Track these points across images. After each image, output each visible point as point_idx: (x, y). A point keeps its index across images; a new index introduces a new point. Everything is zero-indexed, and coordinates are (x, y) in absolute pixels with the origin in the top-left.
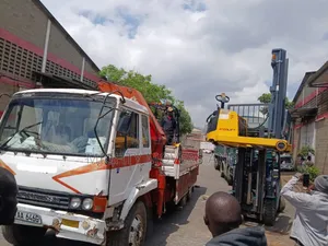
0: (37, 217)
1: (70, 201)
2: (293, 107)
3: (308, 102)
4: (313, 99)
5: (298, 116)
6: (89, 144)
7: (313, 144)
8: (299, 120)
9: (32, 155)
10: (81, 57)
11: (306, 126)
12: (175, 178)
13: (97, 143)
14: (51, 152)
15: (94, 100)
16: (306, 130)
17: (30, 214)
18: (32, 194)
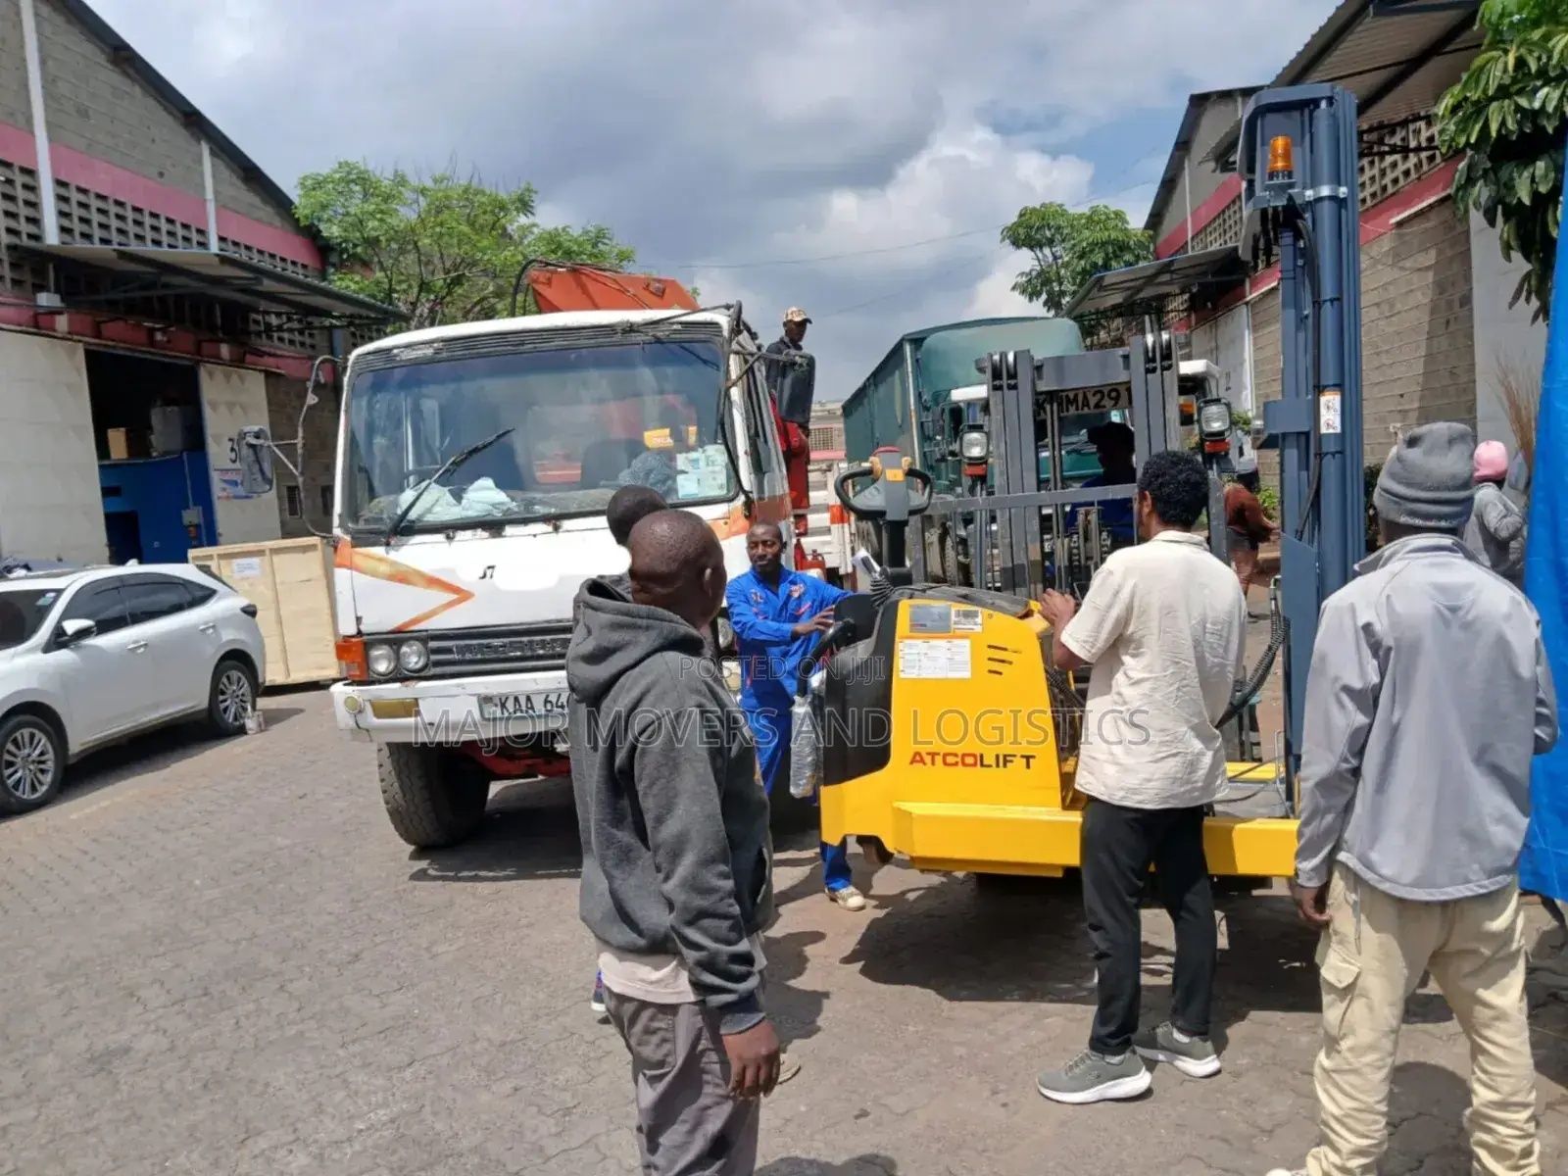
2: (1148, 252)
3: (1209, 224)
4: (1228, 207)
5: (1175, 289)
6: (683, 472)
7: (1243, 396)
8: (1178, 303)
9: (509, 530)
10: (194, 142)
11: (1211, 326)
12: (842, 572)
13: (702, 464)
14: (573, 510)
15: (658, 341)
16: (1213, 344)
17: (556, 695)
18: (543, 641)
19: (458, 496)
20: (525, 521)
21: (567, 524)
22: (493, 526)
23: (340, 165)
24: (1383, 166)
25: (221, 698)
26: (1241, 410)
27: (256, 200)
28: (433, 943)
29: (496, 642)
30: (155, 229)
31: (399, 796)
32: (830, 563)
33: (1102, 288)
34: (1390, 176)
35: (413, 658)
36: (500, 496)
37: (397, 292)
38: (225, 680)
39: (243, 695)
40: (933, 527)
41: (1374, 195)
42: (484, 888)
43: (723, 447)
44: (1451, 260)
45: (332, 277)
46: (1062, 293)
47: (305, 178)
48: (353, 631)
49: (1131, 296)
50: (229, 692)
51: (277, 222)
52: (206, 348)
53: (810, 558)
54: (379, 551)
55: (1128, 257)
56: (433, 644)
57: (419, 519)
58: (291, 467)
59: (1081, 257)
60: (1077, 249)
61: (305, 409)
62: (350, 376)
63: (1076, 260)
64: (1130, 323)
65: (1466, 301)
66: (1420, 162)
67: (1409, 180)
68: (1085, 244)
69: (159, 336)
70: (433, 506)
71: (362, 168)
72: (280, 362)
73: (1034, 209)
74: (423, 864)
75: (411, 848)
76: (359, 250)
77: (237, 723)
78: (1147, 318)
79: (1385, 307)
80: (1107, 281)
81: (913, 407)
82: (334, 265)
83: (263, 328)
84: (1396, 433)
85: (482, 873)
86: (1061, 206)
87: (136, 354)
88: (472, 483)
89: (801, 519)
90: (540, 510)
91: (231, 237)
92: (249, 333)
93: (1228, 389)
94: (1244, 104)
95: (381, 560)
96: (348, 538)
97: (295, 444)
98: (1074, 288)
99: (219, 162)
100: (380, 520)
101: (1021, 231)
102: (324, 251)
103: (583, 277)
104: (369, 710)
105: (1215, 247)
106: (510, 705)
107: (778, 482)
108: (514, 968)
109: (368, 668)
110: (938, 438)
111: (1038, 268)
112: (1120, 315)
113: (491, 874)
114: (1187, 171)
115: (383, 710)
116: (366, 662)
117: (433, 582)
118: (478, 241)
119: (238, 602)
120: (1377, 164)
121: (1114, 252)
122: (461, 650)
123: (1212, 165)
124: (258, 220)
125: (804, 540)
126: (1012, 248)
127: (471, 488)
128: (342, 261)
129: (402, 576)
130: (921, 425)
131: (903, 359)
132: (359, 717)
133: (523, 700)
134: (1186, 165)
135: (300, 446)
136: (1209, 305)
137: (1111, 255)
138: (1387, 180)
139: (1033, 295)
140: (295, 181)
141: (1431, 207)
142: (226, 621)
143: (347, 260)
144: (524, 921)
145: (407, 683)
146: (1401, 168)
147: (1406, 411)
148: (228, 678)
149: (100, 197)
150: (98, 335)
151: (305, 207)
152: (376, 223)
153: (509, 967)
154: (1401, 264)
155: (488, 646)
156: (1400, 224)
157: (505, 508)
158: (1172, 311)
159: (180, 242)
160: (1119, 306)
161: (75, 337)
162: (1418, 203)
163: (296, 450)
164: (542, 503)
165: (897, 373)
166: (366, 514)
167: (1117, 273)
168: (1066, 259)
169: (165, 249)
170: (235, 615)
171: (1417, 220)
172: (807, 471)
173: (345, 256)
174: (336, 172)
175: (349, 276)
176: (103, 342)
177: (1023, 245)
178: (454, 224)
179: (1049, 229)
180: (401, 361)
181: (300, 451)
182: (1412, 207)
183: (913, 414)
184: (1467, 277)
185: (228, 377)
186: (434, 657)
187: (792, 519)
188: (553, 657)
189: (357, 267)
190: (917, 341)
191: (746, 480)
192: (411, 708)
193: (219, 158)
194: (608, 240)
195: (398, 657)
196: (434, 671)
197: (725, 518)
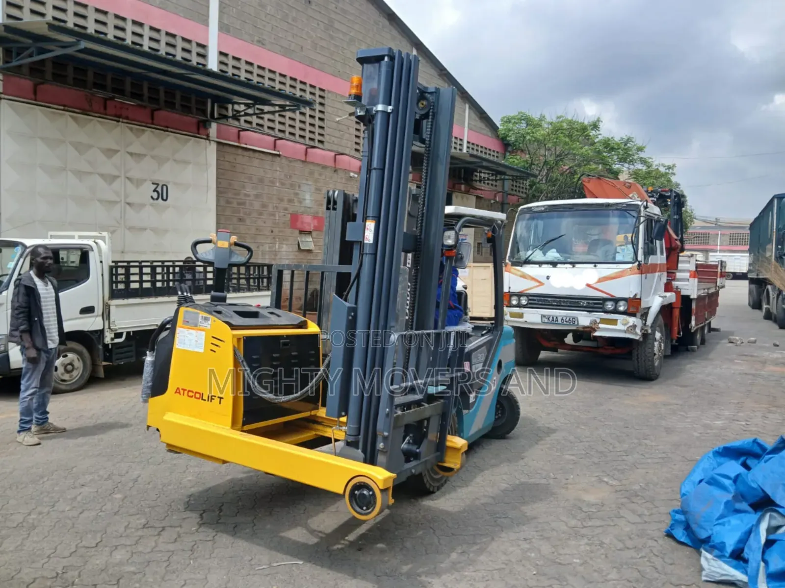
0: (574, 320)
1: (603, 304)
6: (618, 253)
9: (559, 266)
10: (463, 104)
12: (691, 297)
14: (580, 261)
17: (566, 318)
18: (564, 301)
19: (544, 254)
20: (564, 263)
21: (577, 266)
22: (554, 264)
23: (519, 113)
27: (484, 126)
29: (550, 299)
32: (685, 293)
35: (524, 301)
36: (557, 255)
37: (534, 164)
45: (508, 157)
47: (504, 117)
48: (507, 291)
52: (457, 186)
53: (674, 289)
54: (519, 268)
56: (530, 298)
57: (532, 260)
70: (537, 256)
71: (527, 114)
72: (482, 192)
76: (521, 145)
81: (774, 231)
82: (509, 152)
83: (478, 179)
88: (549, 250)
89: (671, 274)
90: (569, 260)
91: (472, 141)
92: (472, 180)
95: (518, 271)
96: (510, 263)
99: (471, 111)
100: (520, 259)
102: (506, 145)
103: (601, 181)
104: (509, 314)
106: (551, 319)
107: (659, 259)
109: (511, 302)
115: (513, 315)
117: (533, 279)
118: (572, 145)
122: (538, 300)
125: (673, 282)
128: (513, 150)
129: (524, 276)
131: (773, 207)
133: (555, 318)
140: (500, 118)
145: (521, 308)
151: (502, 130)
157: (559, 259)
164: (570, 258)
165: (770, 212)
166: (516, 256)
172: (679, 256)
173: (515, 148)
174: (517, 115)
175: (515, 157)
183: (774, 233)
185: (462, 198)
186: (530, 302)
187: (666, 273)
188: (566, 306)
189: (519, 152)
190: (781, 198)
191: (640, 257)
192: (521, 316)
193: (472, 110)
194: (633, 142)
195: (519, 300)
196: (529, 306)
197: (630, 269)
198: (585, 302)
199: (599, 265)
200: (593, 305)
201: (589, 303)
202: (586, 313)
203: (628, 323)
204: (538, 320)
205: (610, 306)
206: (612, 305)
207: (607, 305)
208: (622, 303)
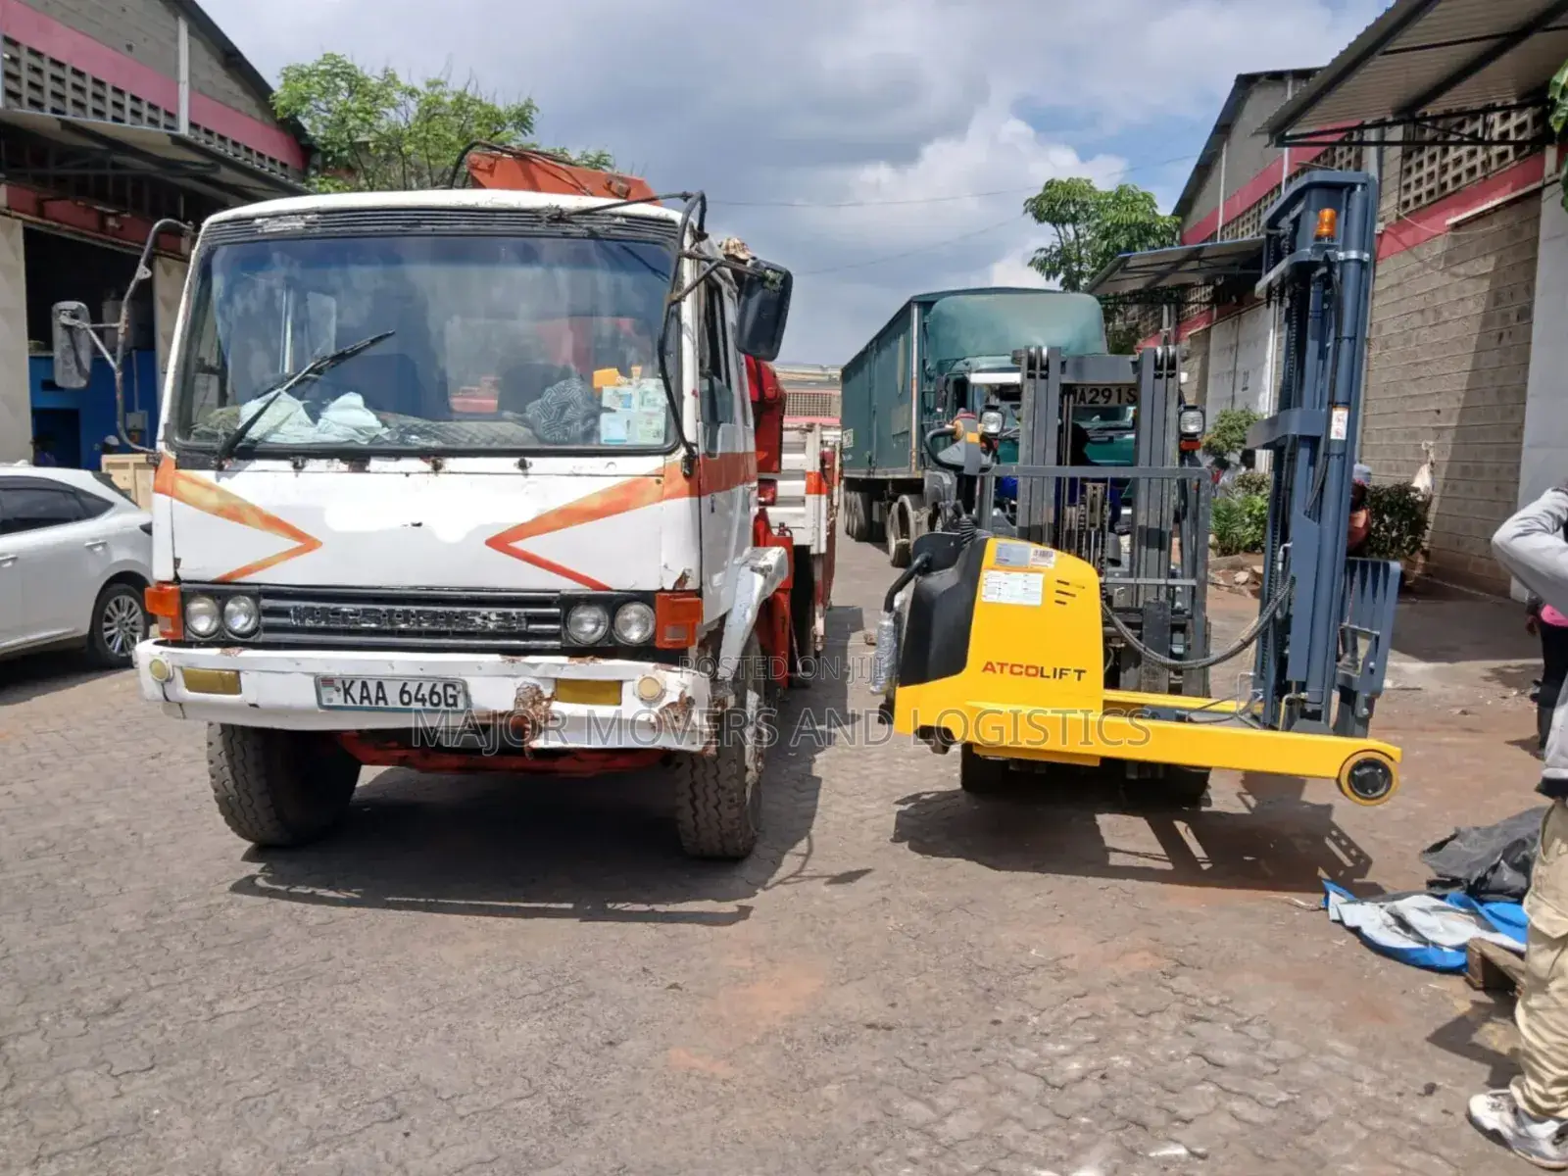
0: (449, 692)
1: (562, 619)
2: (1174, 239)
3: (1242, 215)
4: (1265, 197)
5: (1198, 279)
6: (609, 410)
7: (1260, 399)
8: (1202, 294)
9: (375, 464)
10: (170, 18)
11: (1233, 323)
12: (813, 551)
13: (635, 402)
14: (462, 446)
15: (593, 235)
16: (1233, 342)
17: (417, 684)
18: (407, 612)
19: (314, 415)
20: (397, 454)
21: (451, 463)
22: (356, 457)
23: (327, 57)
24: (1445, 161)
25: (106, 625)
26: (1258, 413)
27: (235, 88)
28: (221, 997)
29: (346, 608)
30: (118, 105)
31: (230, 784)
32: (799, 539)
33: (1125, 270)
34: (1452, 172)
35: (241, 618)
36: (369, 419)
38: (112, 605)
39: (134, 623)
40: (924, 505)
41: (1431, 193)
42: (315, 913)
43: (661, 382)
44: (1513, 267)
45: (314, 180)
46: (1081, 275)
47: (288, 68)
48: (169, 576)
49: (1154, 282)
50: (117, 619)
51: (257, 113)
52: (165, 240)
53: (775, 532)
54: (208, 476)
55: (1152, 241)
56: (267, 603)
57: (262, 439)
58: (108, 357)
59: (1104, 238)
60: (1101, 228)
61: (132, 285)
62: (199, 250)
63: (1098, 240)
64: (1146, 313)
65: (1526, 314)
66: (1490, 159)
67: (1473, 178)
68: (1109, 224)
69: (111, 222)
70: (282, 423)
71: (349, 62)
73: (1062, 183)
74: (255, 868)
75: (248, 845)
76: (345, 153)
77: (124, 655)
78: (1165, 308)
79: (1430, 315)
80: (1132, 263)
81: (915, 375)
82: (316, 168)
84: (1427, 452)
85: (321, 892)
86: (1088, 181)
87: (85, 240)
88: (335, 397)
89: (767, 485)
90: (418, 441)
93: (1245, 389)
94: (1294, 87)
95: (209, 487)
96: (172, 455)
97: (116, 329)
98: (1094, 269)
99: (196, 42)
100: (213, 436)
101: (1045, 204)
102: (305, 150)
103: (533, 167)
104: (180, 679)
105: (1247, 238)
106: (356, 691)
107: (739, 437)
108: (309, 1050)
109: (185, 624)
110: (939, 410)
111: (1059, 245)
112: (1137, 302)
113: (332, 894)
114: (1224, 157)
115: (198, 681)
116: (183, 618)
117: (272, 522)
119: (139, 518)
120: (1438, 158)
121: (1139, 235)
122: (300, 614)
123: (1266, 139)
124: (238, 111)
125: (770, 510)
126: (1033, 222)
127: (333, 405)
128: (326, 164)
129: (234, 512)
130: (922, 396)
131: (909, 323)
132: (168, 687)
133: (372, 687)
134: (1224, 150)
135: (121, 331)
136: (1234, 299)
137: (1136, 239)
138: (1448, 178)
139: (1051, 273)
141: (1496, 209)
142: (122, 538)
143: (332, 163)
144: (348, 974)
145: (231, 650)
146: (1466, 165)
147: (1442, 429)
148: (117, 603)
149: (55, 62)
150: (41, 214)
151: (283, 98)
152: (358, 122)
153: (303, 1047)
154: (1455, 269)
155: (335, 612)
156: (1457, 226)
157: (373, 435)
158: (1193, 303)
159: (128, 117)
160: (1140, 292)
161: (14, 213)
162: (1478, 206)
163: (117, 334)
164: (421, 433)
165: (902, 338)
167: (1141, 255)
168: (1088, 238)
169: (109, 122)
170: (132, 534)
171: (1480, 222)
172: (781, 429)
173: (329, 159)
174: (320, 64)
175: (331, 181)
176: (48, 222)
177: (1047, 219)
178: (441, 132)
179: (1074, 205)
180: (263, 234)
181: (120, 338)
182: (1473, 208)
183: (915, 382)
184: (1530, 290)
186: (265, 620)
187: (755, 484)
188: (419, 634)
189: (342, 172)
190: (926, 304)
191: (691, 429)
192: (231, 683)
193: (198, 38)
194: (609, 165)
195: (222, 614)
196: (264, 637)
197: (659, 475)
198: (493, 613)
199: (537, 464)
200: (523, 627)
201: (505, 616)
202: (496, 658)
203: (663, 692)
204: (306, 696)
205: (589, 627)
206: (598, 623)
207: (580, 622)
208: (633, 612)
